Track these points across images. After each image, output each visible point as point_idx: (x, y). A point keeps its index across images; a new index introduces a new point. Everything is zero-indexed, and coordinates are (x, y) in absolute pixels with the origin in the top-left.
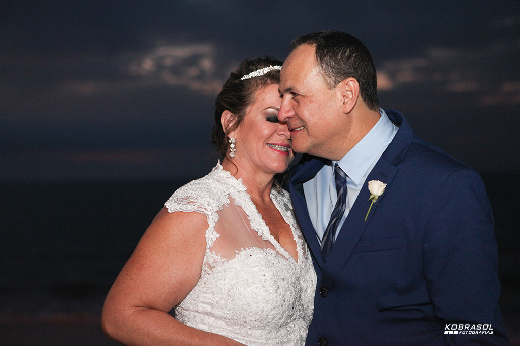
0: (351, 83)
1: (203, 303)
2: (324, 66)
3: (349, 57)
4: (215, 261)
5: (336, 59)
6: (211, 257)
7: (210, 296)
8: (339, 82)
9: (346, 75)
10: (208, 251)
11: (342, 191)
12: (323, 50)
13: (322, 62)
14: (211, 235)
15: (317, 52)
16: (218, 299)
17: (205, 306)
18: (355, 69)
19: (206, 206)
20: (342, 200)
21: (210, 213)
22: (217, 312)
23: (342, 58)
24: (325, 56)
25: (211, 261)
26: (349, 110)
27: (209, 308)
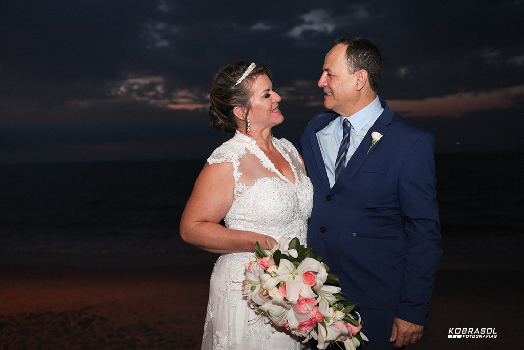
0: (363, 73)
1: (239, 214)
2: (349, 60)
3: (366, 57)
4: (243, 189)
5: (357, 58)
6: (239, 187)
7: (243, 209)
8: (356, 71)
9: (362, 68)
10: (236, 184)
11: (347, 135)
12: (351, 50)
13: (348, 58)
14: (237, 174)
15: (347, 51)
16: (247, 211)
17: (240, 216)
18: (368, 65)
19: (231, 158)
20: (346, 141)
21: (234, 161)
22: (247, 218)
23: (361, 57)
24: (351, 54)
25: (240, 190)
26: (359, 89)
27: (242, 217)
